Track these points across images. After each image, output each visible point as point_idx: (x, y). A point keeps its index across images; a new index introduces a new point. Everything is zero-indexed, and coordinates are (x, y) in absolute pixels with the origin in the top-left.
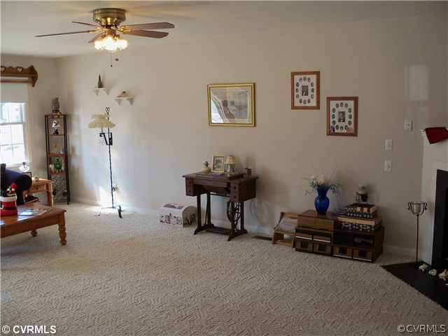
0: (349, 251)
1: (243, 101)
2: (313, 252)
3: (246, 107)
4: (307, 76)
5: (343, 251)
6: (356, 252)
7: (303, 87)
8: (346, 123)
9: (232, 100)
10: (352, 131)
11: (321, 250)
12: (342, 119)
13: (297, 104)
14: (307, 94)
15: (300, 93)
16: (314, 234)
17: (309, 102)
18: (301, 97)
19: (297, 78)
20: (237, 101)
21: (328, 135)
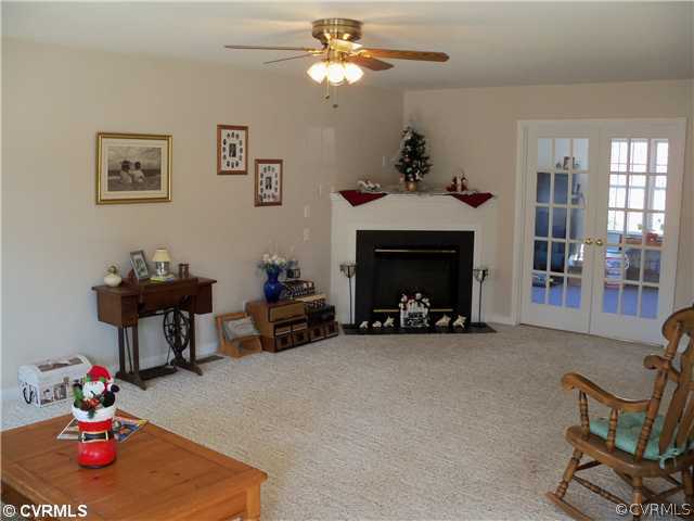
0: (322, 331)
1: (155, 162)
2: (293, 347)
3: (159, 171)
4: (236, 132)
5: (317, 334)
6: (327, 329)
7: (231, 145)
8: (273, 191)
9: (136, 160)
10: (278, 200)
11: (301, 340)
12: (269, 186)
13: (224, 168)
14: (234, 155)
15: (227, 153)
16: (291, 324)
17: (237, 165)
18: (228, 158)
19: (224, 133)
20: (144, 162)
21: (256, 206)
